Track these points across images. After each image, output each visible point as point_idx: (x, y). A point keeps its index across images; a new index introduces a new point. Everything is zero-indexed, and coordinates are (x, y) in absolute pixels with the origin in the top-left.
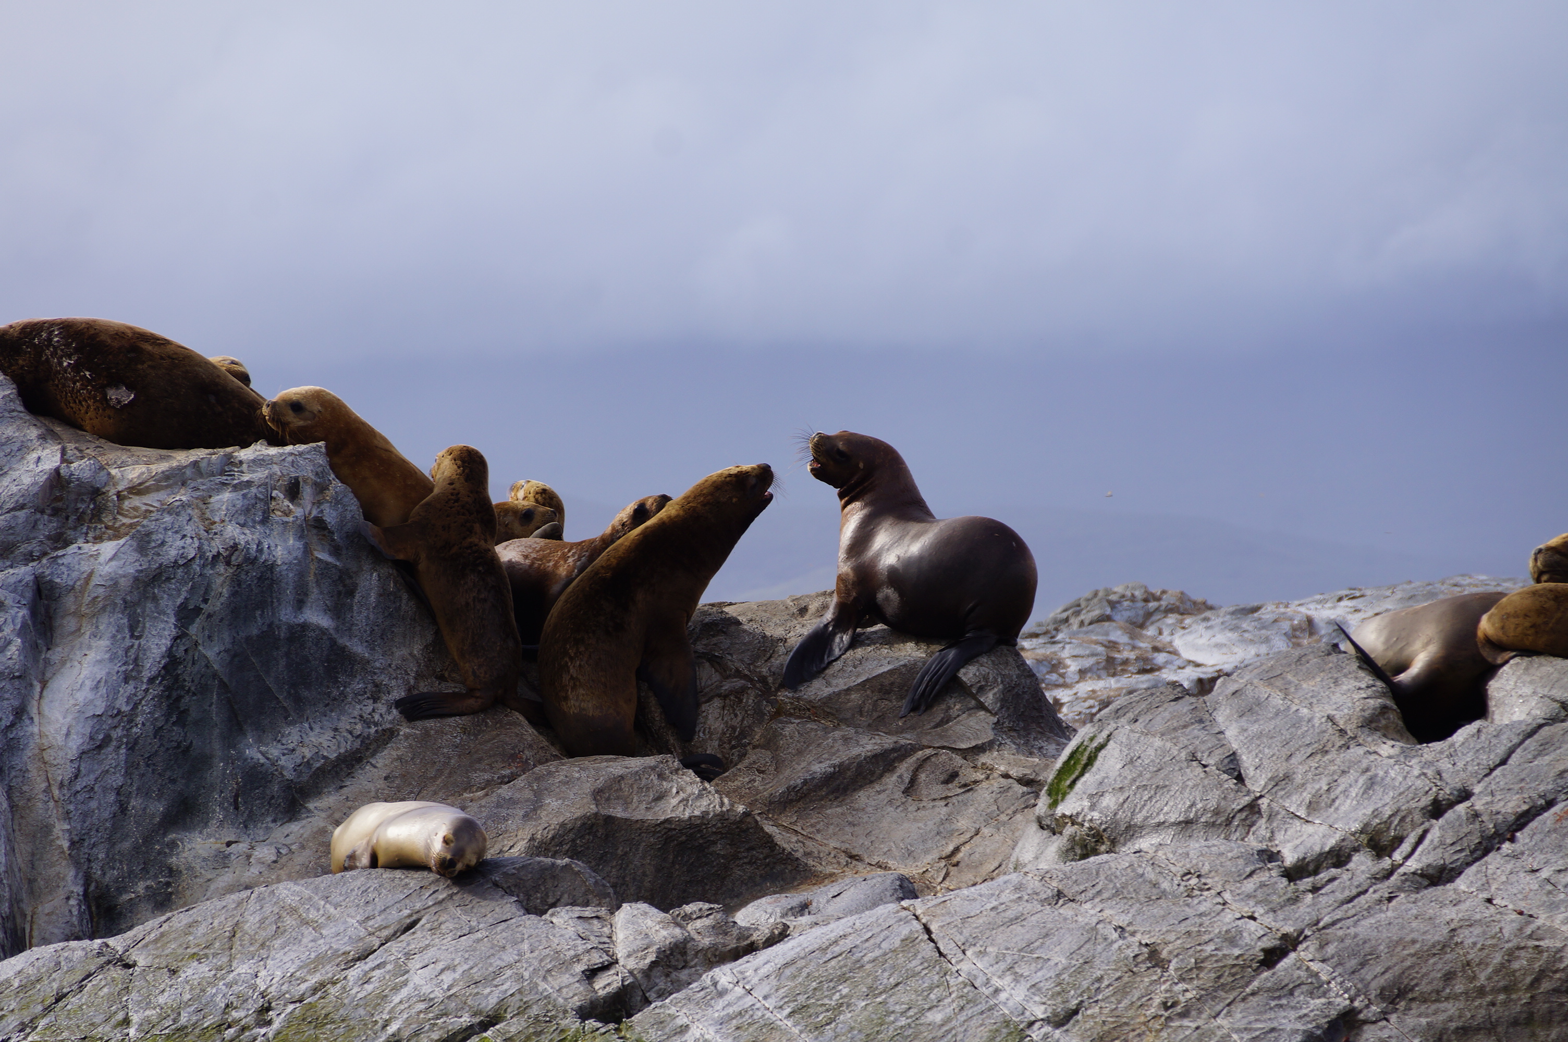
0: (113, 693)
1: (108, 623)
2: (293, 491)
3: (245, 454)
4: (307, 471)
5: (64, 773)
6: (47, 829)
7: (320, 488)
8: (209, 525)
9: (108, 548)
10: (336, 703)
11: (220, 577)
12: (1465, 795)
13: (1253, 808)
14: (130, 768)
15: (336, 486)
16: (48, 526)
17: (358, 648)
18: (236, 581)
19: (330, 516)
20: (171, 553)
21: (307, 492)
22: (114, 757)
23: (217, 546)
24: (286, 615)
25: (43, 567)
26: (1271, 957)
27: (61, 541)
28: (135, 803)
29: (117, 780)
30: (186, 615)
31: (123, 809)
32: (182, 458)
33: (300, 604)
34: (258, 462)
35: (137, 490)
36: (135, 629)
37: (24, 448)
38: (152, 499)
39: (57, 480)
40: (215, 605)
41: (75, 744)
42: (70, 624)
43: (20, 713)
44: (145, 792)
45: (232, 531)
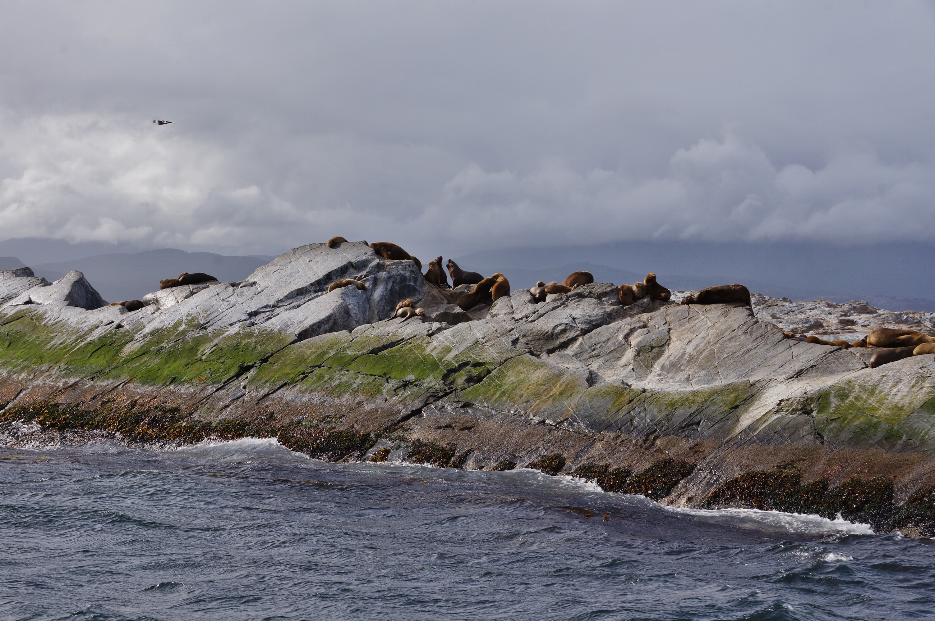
0: (383, 293)
1: (383, 283)
2: (409, 266)
3: (403, 261)
4: (411, 264)
5: (376, 303)
6: (374, 311)
7: (413, 266)
8: (398, 270)
9: (384, 273)
10: (414, 295)
11: (398, 278)
12: (538, 311)
13: (513, 312)
14: (385, 303)
15: (415, 266)
16: (377, 270)
17: (418, 288)
18: (401, 278)
19: (414, 270)
20: (392, 274)
21: (411, 267)
22: (383, 301)
23: (398, 273)
24: (408, 283)
25: (375, 275)
26: (510, 331)
27: (378, 272)
28: (386, 308)
29: (383, 304)
30: (393, 282)
31: (384, 308)
32: (395, 261)
33: (410, 282)
34: (405, 262)
35: (389, 265)
36: (387, 284)
37: (374, 259)
38: (391, 267)
39: (378, 264)
40: (398, 281)
41: (378, 299)
42: (379, 283)
43: (371, 295)
44: (387, 306)
45: (401, 271)
